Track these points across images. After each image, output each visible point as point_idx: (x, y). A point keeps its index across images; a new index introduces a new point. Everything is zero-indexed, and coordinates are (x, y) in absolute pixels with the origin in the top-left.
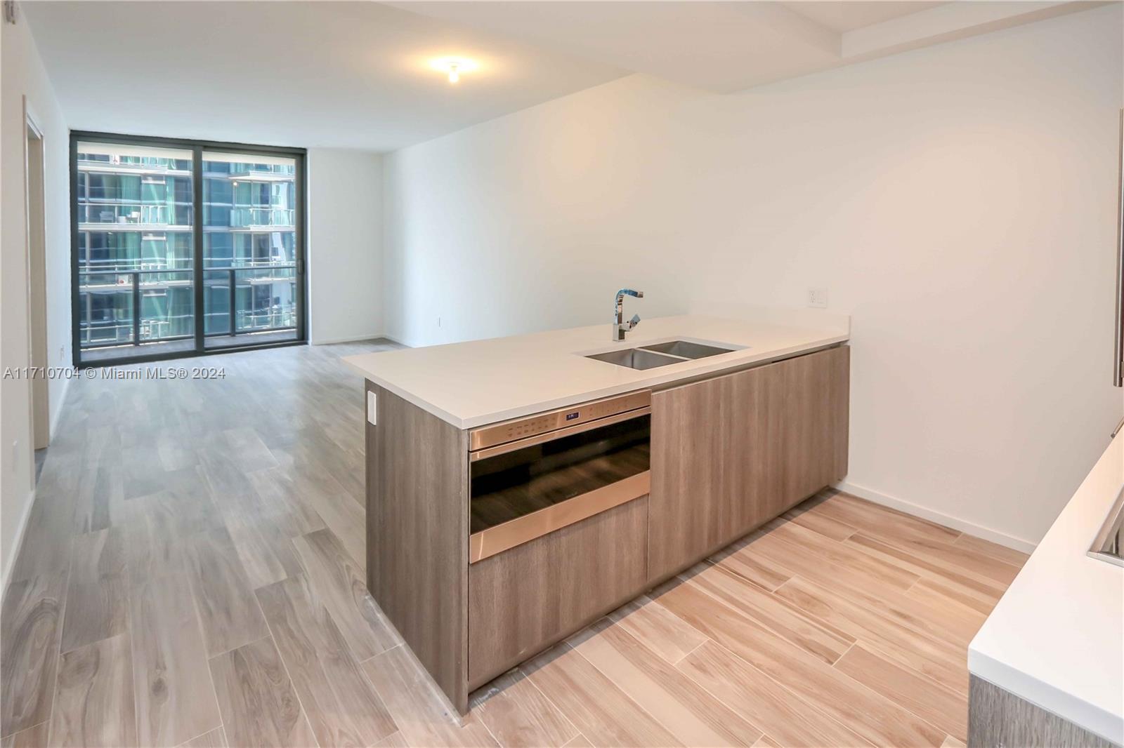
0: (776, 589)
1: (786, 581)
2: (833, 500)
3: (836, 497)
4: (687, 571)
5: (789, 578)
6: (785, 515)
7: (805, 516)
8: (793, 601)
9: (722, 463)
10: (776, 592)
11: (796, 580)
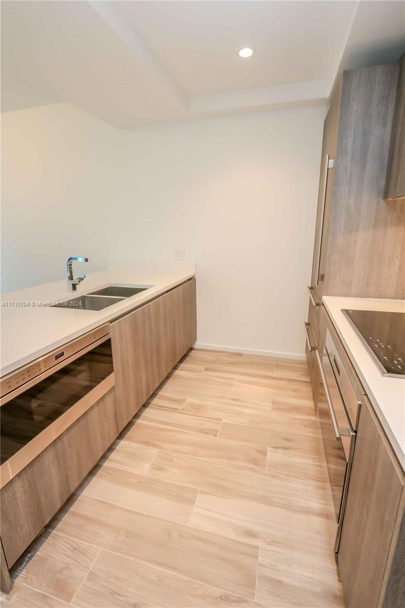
0: (181, 408)
1: (184, 402)
2: (192, 353)
3: (193, 351)
4: (137, 416)
5: (185, 400)
6: (175, 368)
7: (183, 365)
8: (191, 411)
9: (149, 353)
10: (182, 410)
11: (189, 400)
